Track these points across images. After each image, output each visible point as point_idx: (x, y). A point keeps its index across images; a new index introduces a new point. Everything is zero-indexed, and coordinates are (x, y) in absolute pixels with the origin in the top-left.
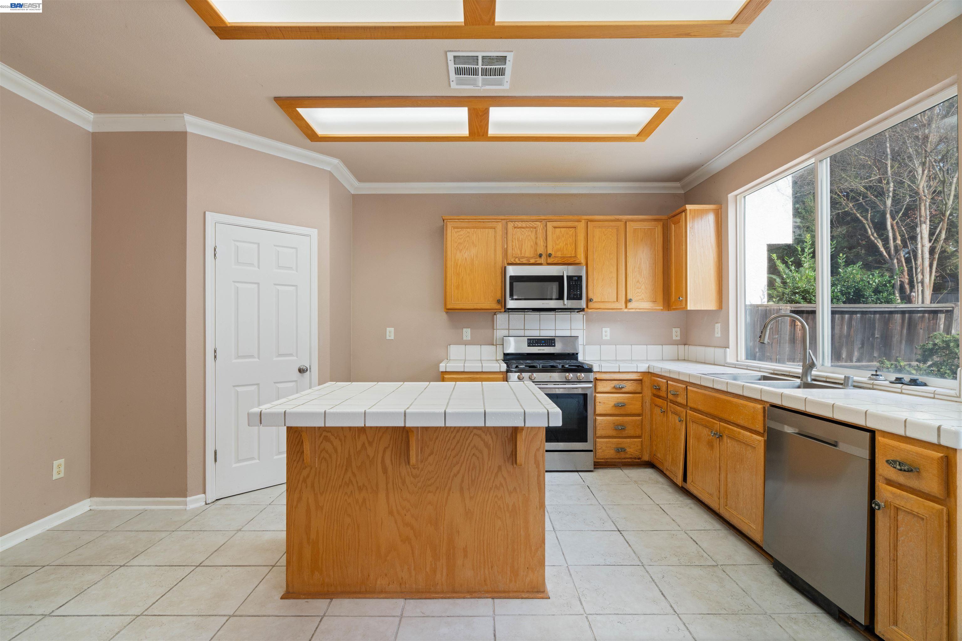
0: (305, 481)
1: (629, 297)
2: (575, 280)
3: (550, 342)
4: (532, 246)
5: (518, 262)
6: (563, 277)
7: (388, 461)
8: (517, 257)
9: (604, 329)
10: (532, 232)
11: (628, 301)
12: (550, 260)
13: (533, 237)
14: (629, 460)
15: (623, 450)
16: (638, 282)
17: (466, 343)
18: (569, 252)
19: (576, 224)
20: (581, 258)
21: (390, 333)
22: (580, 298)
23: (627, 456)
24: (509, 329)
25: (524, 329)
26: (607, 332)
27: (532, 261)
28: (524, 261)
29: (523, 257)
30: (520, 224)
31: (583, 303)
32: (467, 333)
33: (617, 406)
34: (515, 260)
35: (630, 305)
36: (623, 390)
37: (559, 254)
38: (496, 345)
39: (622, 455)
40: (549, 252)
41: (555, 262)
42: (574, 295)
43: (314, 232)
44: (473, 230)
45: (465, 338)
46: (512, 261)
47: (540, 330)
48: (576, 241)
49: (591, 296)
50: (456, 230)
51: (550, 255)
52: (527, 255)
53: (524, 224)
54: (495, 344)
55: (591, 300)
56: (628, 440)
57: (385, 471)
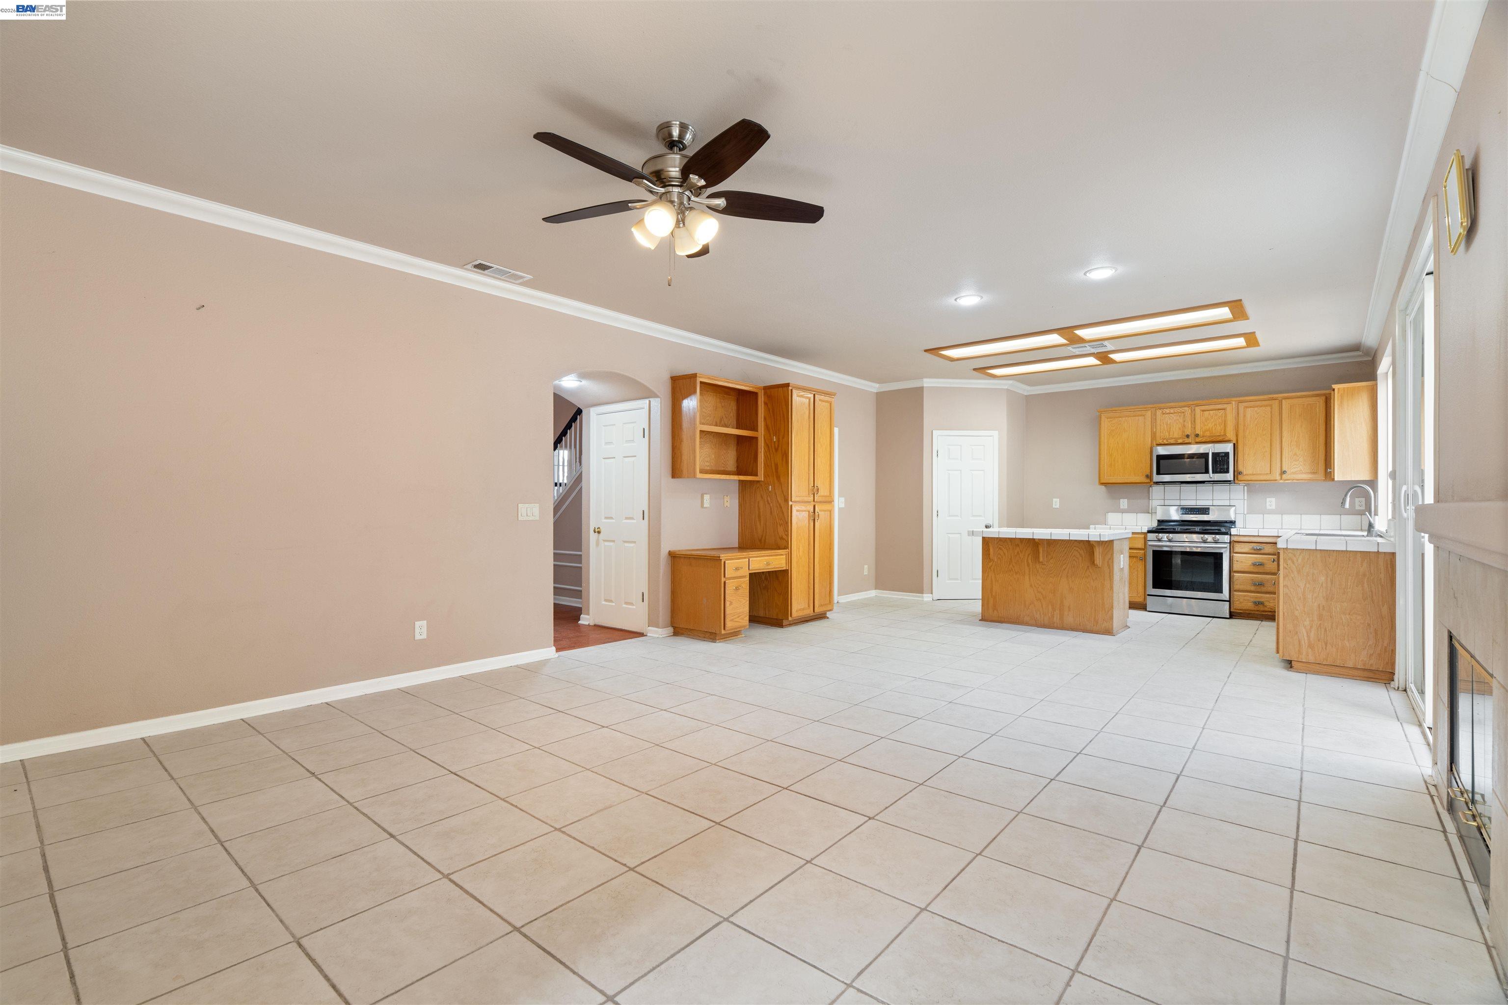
0: (990, 568)
1: (1284, 469)
2: (1222, 456)
3: (1205, 511)
4: (1180, 429)
5: (1166, 443)
6: (1208, 454)
7: (1030, 561)
8: (1165, 439)
9: (1268, 499)
10: (1180, 416)
11: (1283, 472)
12: (1198, 440)
13: (1181, 421)
14: (1269, 613)
15: (1262, 603)
16: (1295, 454)
17: (1123, 511)
18: (1218, 431)
19: (1225, 406)
20: (1231, 435)
21: (1056, 503)
22: (1227, 471)
23: (1266, 609)
24: (1164, 500)
25: (1180, 499)
26: (1271, 502)
27: (1180, 441)
28: (1172, 441)
29: (1172, 438)
30: (1168, 411)
31: (1229, 476)
32: (1124, 503)
33: (1254, 564)
34: (1163, 441)
35: (1284, 476)
36: (1262, 552)
37: (1208, 434)
38: (1152, 513)
39: (1261, 608)
40: (1197, 433)
41: (1203, 441)
42: (1222, 469)
43: (995, 433)
44: (1124, 418)
45: (1122, 507)
46: (1161, 442)
47: (1196, 500)
48: (1225, 422)
49: (1241, 468)
50: (1109, 420)
51: (1197, 435)
52: (1176, 435)
53: (1172, 411)
54: (1150, 512)
55: (1240, 473)
56: (1268, 595)
57: (1028, 565)
